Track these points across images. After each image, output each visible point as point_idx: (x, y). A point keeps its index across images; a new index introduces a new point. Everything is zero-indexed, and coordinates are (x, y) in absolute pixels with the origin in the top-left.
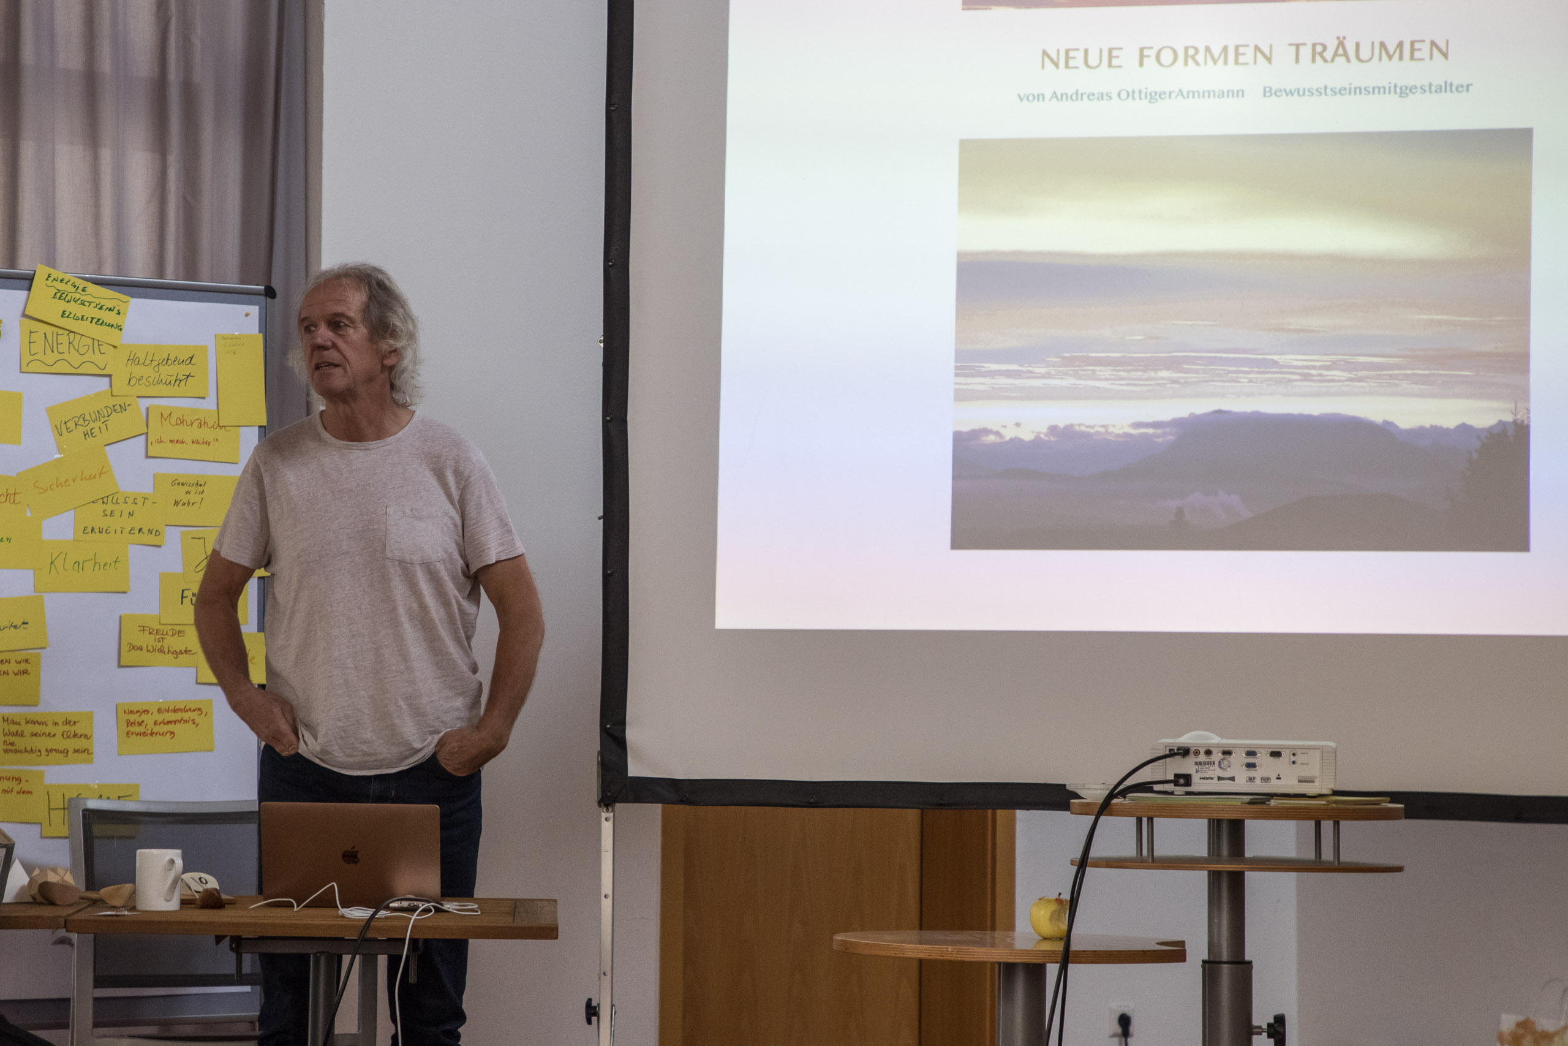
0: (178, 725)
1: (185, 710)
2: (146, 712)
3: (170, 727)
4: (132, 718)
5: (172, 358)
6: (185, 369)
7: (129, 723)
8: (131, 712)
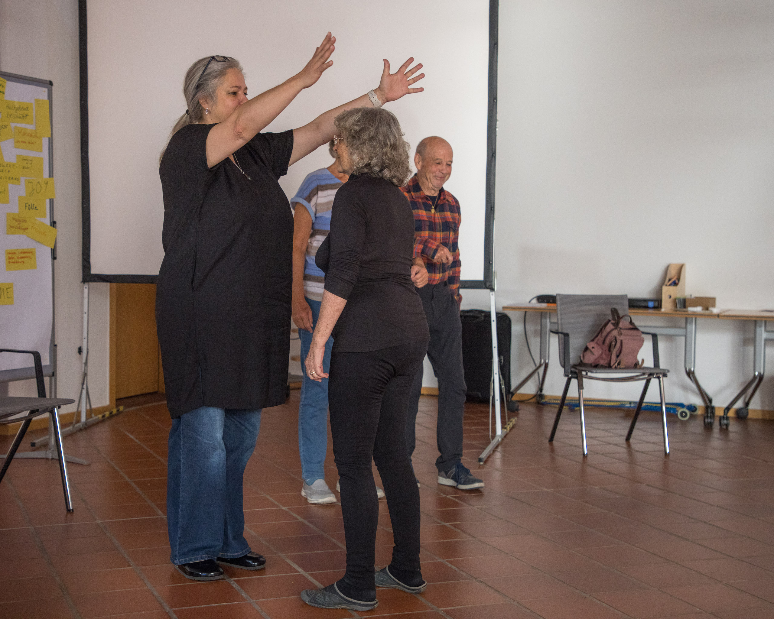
0: (26, 259)
1: (27, 253)
2: (15, 253)
3: (22, 260)
4: (11, 256)
5: (21, 107)
6: (25, 112)
7: (10, 258)
8: (10, 253)
